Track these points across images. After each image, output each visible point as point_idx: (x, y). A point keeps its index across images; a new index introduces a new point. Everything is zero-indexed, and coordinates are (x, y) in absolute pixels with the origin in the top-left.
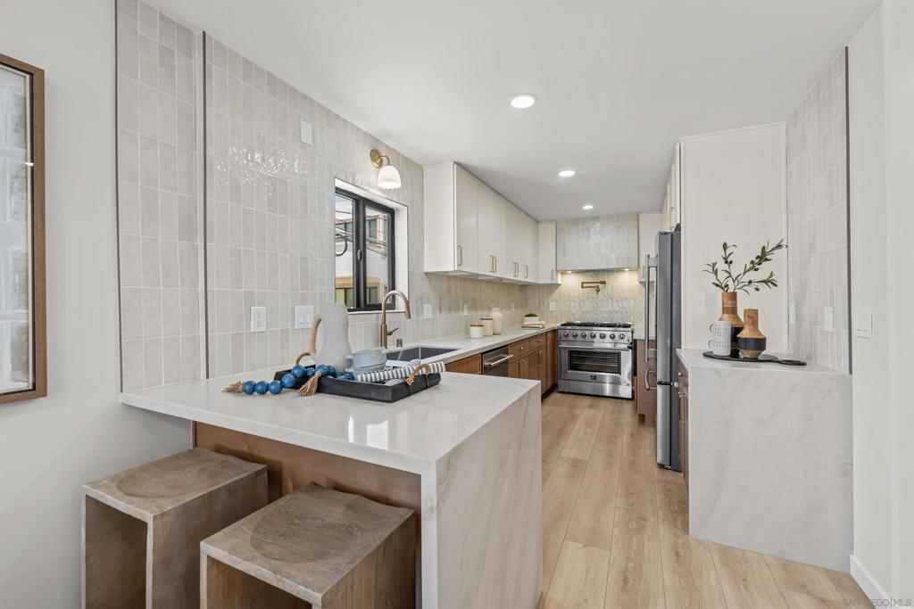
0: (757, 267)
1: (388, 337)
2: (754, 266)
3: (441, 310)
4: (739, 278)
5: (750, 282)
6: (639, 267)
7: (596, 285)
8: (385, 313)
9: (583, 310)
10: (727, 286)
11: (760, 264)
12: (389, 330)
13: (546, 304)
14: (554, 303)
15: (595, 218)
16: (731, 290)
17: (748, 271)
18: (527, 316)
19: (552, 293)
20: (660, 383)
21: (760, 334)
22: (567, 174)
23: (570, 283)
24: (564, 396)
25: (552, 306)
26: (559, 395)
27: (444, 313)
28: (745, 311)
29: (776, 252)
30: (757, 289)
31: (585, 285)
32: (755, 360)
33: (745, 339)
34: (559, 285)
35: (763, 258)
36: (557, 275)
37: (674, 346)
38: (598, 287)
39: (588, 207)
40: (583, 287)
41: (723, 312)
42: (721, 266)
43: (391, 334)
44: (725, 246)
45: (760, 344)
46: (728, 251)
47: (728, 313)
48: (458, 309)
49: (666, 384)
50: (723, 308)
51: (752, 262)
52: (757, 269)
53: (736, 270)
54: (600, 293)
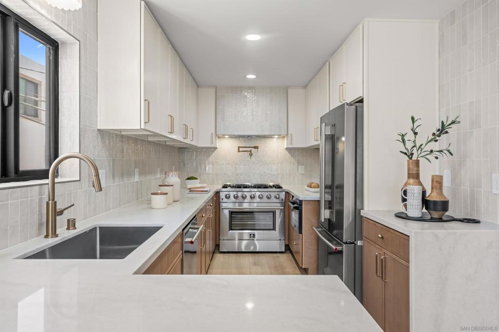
0: (437, 138)
1: (58, 218)
2: (435, 138)
3: (114, 177)
4: (422, 147)
5: (432, 151)
6: (287, 135)
7: (249, 149)
8: (53, 183)
9: (238, 172)
10: (412, 154)
11: (439, 136)
12: (59, 207)
13: (203, 167)
14: (211, 166)
15: (252, 88)
16: (414, 158)
17: (430, 141)
18: (189, 179)
19: (209, 156)
20: (346, 243)
21: (445, 197)
22: (253, 37)
23: (227, 147)
24: (226, 256)
25: (209, 168)
26: (222, 255)
27: (117, 180)
28: (433, 176)
29: (452, 126)
30: (437, 158)
31: (241, 149)
32: (440, 220)
33: (435, 202)
34: (216, 148)
35: (443, 130)
36: (216, 139)
37: (358, 207)
38: (251, 151)
39: (251, 76)
40: (239, 151)
41: (409, 178)
42: (410, 136)
43: (61, 213)
44: (413, 118)
45: (445, 206)
46: (416, 124)
47: (413, 178)
48: (130, 174)
49: (351, 243)
50: (409, 174)
51: (434, 134)
52: (437, 141)
53: (421, 140)
54: (253, 157)
